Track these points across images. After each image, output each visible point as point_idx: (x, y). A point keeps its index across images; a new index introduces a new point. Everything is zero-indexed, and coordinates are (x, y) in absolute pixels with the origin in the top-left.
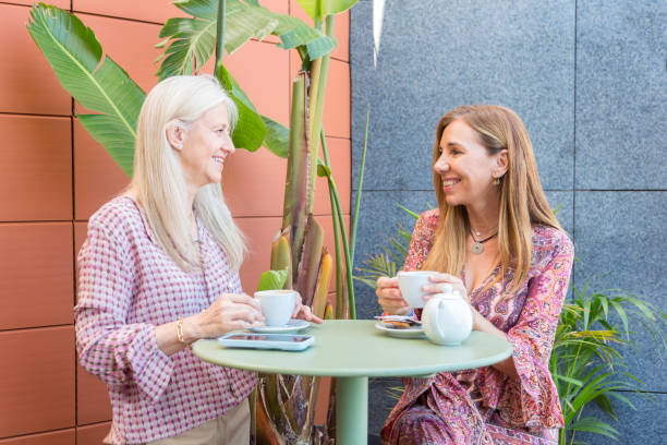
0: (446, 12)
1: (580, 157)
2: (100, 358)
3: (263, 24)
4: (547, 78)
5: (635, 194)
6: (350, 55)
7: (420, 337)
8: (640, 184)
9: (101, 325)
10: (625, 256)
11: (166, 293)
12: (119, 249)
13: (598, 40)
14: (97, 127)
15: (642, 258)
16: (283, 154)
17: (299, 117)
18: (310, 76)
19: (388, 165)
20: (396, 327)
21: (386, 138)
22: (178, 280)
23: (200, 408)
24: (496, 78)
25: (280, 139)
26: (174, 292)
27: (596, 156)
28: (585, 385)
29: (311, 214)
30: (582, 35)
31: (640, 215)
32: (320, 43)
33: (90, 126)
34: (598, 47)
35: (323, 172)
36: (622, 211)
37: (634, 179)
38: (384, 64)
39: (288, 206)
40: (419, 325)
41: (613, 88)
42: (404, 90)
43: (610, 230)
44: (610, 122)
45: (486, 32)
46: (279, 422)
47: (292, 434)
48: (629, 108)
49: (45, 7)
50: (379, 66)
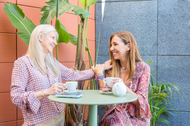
0: (122, 6)
1: (159, 46)
2: (19, 101)
3: (70, 8)
4: (149, 24)
5: (174, 56)
6: (95, 18)
7: (112, 95)
8: (175, 54)
9: (18, 92)
10: (171, 73)
11: (38, 81)
12: (23, 69)
13: (164, 14)
14: (23, 36)
15: (176, 74)
16: (75, 45)
17: (80, 34)
18: (83, 23)
19: (106, 48)
20: (105, 92)
21: (105, 41)
22: (41, 77)
23: (49, 113)
24: (136, 24)
25: (75, 40)
26: (40, 80)
27: (163, 46)
28: (160, 109)
29: (83, 61)
30: (159, 13)
31: (175, 62)
32: (86, 14)
33: (21, 36)
34: (164, 16)
35: (87, 49)
36: (170, 61)
37: (174, 52)
38: (105, 20)
39: (77, 59)
40: (112, 91)
41: (168, 27)
42: (110, 27)
43: (167, 66)
44: (167, 36)
45: (133, 12)
46: (74, 119)
47: (78, 122)
48: (173, 33)
49: (9, 3)
50: (103, 21)
